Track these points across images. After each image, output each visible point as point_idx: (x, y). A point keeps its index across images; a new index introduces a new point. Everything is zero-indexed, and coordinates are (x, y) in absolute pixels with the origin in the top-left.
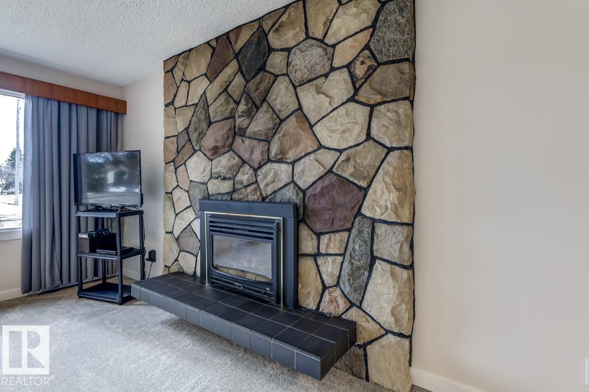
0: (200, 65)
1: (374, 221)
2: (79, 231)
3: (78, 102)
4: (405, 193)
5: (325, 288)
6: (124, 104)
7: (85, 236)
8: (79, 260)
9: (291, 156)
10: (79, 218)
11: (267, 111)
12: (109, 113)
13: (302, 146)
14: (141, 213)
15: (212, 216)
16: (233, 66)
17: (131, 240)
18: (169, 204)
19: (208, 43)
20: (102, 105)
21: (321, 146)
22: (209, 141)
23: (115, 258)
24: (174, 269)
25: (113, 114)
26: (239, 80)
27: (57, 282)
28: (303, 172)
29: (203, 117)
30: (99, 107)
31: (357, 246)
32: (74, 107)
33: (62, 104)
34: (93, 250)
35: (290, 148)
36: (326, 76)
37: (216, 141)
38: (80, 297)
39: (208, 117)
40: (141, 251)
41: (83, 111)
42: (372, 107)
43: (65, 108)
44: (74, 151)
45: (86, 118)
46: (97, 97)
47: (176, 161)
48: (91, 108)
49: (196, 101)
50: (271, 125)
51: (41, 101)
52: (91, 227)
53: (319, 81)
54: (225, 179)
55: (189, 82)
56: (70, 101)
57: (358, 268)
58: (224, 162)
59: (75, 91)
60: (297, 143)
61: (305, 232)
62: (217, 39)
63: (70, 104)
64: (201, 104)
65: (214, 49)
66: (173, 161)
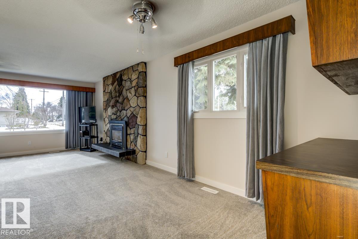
0: (110, 81)
1: (138, 125)
2: (80, 130)
3: (81, 90)
4: (142, 118)
5: (131, 142)
6: (95, 89)
7: (81, 132)
8: (80, 139)
9: (126, 109)
10: (80, 127)
11: (122, 96)
12: (90, 93)
13: (128, 106)
14: (97, 125)
15: (112, 125)
16: (116, 82)
17: (94, 133)
18: (104, 122)
19: (112, 75)
20: (87, 90)
21: (131, 106)
22: (111, 104)
23: (89, 138)
24: (105, 142)
25: (91, 93)
26: (117, 87)
27: (75, 146)
28: (128, 113)
29: (110, 96)
30: (87, 91)
31: (136, 131)
32: (79, 92)
33: (76, 92)
34: (83, 136)
35: (125, 107)
36: (131, 88)
37: (113, 104)
38: (81, 150)
39: (112, 96)
40: (97, 137)
41: (82, 93)
42: (138, 97)
43: (77, 92)
44: (79, 106)
45: (83, 95)
46: (86, 88)
47: (106, 109)
48: (84, 92)
49: (109, 92)
50: (122, 100)
51: (70, 91)
52: (84, 130)
53: (130, 90)
54: (115, 114)
55: (108, 85)
56: (78, 90)
57: (136, 137)
58: (115, 109)
59: (80, 87)
60: (127, 105)
61: (128, 128)
62: (113, 74)
63: (78, 91)
64: (110, 93)
65: (113, 77)
66: (105, 109)
